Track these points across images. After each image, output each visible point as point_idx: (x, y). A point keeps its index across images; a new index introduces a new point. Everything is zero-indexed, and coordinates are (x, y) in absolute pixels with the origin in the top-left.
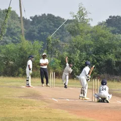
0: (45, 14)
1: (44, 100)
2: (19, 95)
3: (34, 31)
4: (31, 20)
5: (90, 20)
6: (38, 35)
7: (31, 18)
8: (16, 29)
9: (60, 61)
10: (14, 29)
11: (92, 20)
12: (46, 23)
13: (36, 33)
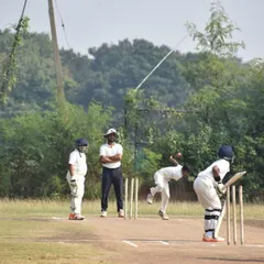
0: (126, 41)
1: (101, 245)
2: (39, 236)
3: (99, 86)
4: (91, 57)
5: (240, 48)
6: (110, 96)
7: (91, 51)
8: (52, 82)
9: (160, 156)
10: (47, 81)
11: (243, 46)
12: (129, 63)
13: (104, 91)
